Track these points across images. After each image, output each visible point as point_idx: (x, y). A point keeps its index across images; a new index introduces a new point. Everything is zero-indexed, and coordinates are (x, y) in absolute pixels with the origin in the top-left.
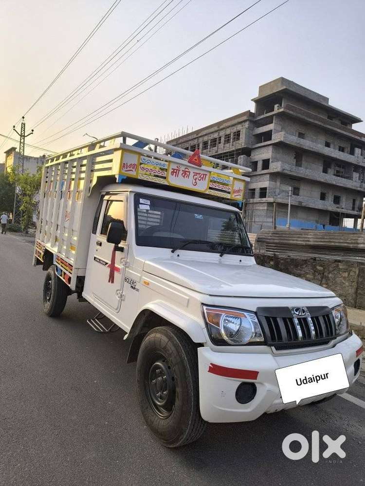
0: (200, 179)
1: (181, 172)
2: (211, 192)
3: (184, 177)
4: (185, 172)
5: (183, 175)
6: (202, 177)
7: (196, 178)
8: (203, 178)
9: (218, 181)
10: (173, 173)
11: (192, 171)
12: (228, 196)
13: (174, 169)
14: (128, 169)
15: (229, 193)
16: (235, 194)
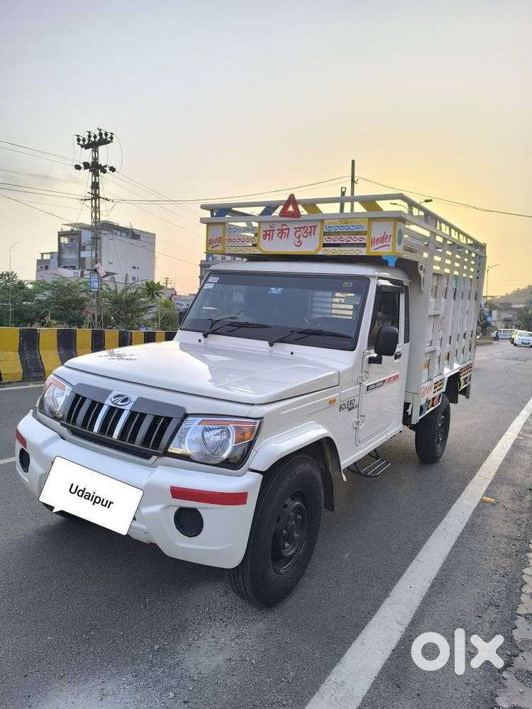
0: (305, 235)
1: (276, 232)
2: (326, 250)
3: (281, 237)
4: (281, 231)
5: (280, 235)
6: (309, 230)
7: (299, 236)
8: (310, 232)
9: (339, 230)
10: (265, 236)
11: (292, 226)
12: (363, 252)
13: (266, 231)
14: (214, 245)
15: (364, 245)
16: (376, 246)
